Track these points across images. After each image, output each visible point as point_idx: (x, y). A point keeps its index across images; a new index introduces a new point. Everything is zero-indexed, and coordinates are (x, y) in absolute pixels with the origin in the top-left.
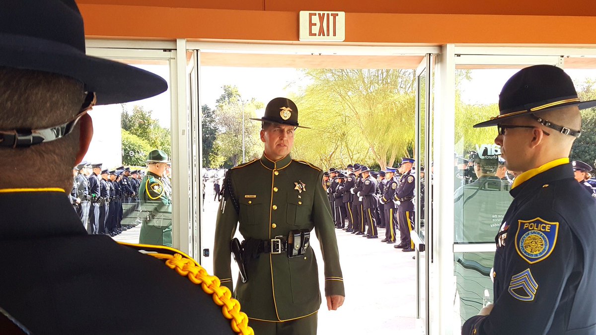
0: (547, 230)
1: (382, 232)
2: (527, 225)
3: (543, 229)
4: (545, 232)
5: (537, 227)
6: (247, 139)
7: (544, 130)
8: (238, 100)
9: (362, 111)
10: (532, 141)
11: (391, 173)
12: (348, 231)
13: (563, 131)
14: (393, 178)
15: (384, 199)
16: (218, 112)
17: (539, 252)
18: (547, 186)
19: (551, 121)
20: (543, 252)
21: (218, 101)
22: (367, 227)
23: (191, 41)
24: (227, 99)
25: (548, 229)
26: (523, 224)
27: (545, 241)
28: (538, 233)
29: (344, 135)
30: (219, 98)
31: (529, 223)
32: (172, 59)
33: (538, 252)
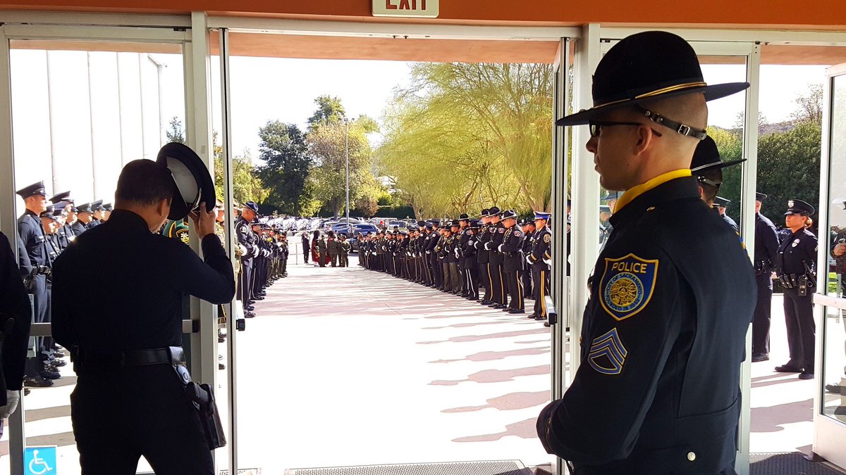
0: (642, 272)
1: (529, 304)
2: (615, 266)
3: (636, 269)
4: (638, 275)
5: (629, 268)
6: (353, 175)
7: (653, 128)
8: (340, 119)
9: (508, 133)
10: (637, 145)
11: (542, 220)
12: (484, 303)
13: (680, 129)
14: (545, 227)
15: (533, 257)
16: (311, 137)
17: (630, 304)
18: (653, 208)
19: (663, 115)
20: (636, 302)
21: (311, 120)
22: (509, 299)
23: (214, 15)
24: (324, 117)
25: (643, 270)
26: (611, 264)
27: (639, 287)
28: (630, 276)
29: (484, 167)
30: (312, 116)
31: (619, 262)
32: (187, 41)
33: (628, 304)
